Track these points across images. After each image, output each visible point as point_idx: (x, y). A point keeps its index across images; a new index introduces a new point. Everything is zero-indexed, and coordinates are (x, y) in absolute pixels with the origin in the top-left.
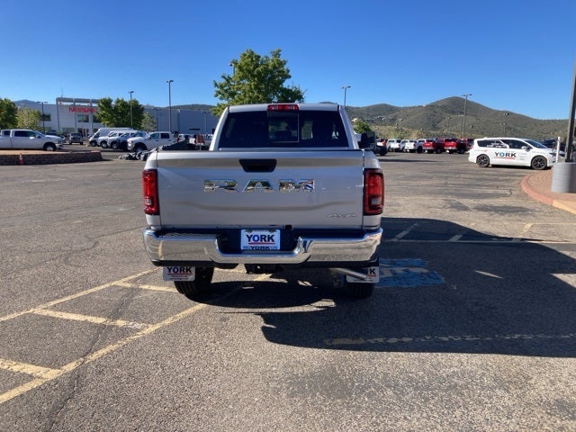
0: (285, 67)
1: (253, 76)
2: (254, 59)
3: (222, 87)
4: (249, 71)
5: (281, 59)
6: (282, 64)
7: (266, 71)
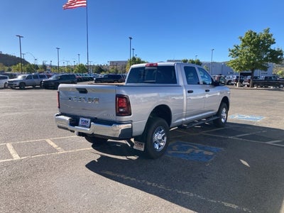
0: (273, 37)
1: (251, 44)
2: (252, 35)
3: (233, 51)
4: (249, 42)
5: (269, 33)
6: (269, 36)
7: (259, 41)
